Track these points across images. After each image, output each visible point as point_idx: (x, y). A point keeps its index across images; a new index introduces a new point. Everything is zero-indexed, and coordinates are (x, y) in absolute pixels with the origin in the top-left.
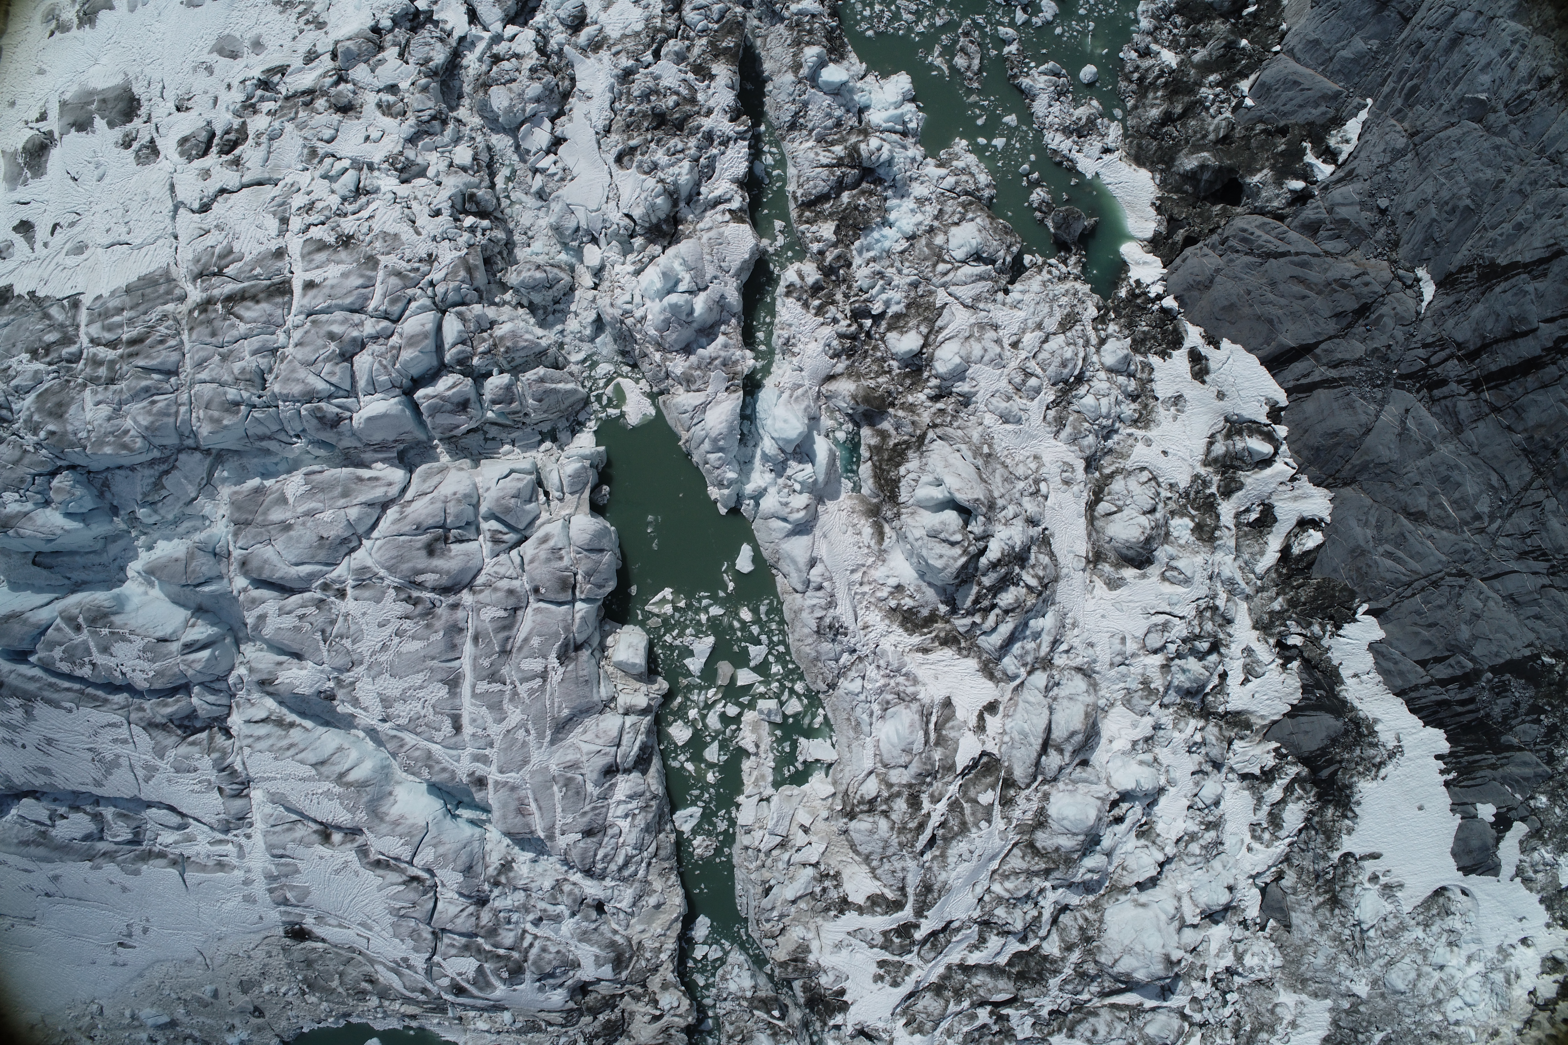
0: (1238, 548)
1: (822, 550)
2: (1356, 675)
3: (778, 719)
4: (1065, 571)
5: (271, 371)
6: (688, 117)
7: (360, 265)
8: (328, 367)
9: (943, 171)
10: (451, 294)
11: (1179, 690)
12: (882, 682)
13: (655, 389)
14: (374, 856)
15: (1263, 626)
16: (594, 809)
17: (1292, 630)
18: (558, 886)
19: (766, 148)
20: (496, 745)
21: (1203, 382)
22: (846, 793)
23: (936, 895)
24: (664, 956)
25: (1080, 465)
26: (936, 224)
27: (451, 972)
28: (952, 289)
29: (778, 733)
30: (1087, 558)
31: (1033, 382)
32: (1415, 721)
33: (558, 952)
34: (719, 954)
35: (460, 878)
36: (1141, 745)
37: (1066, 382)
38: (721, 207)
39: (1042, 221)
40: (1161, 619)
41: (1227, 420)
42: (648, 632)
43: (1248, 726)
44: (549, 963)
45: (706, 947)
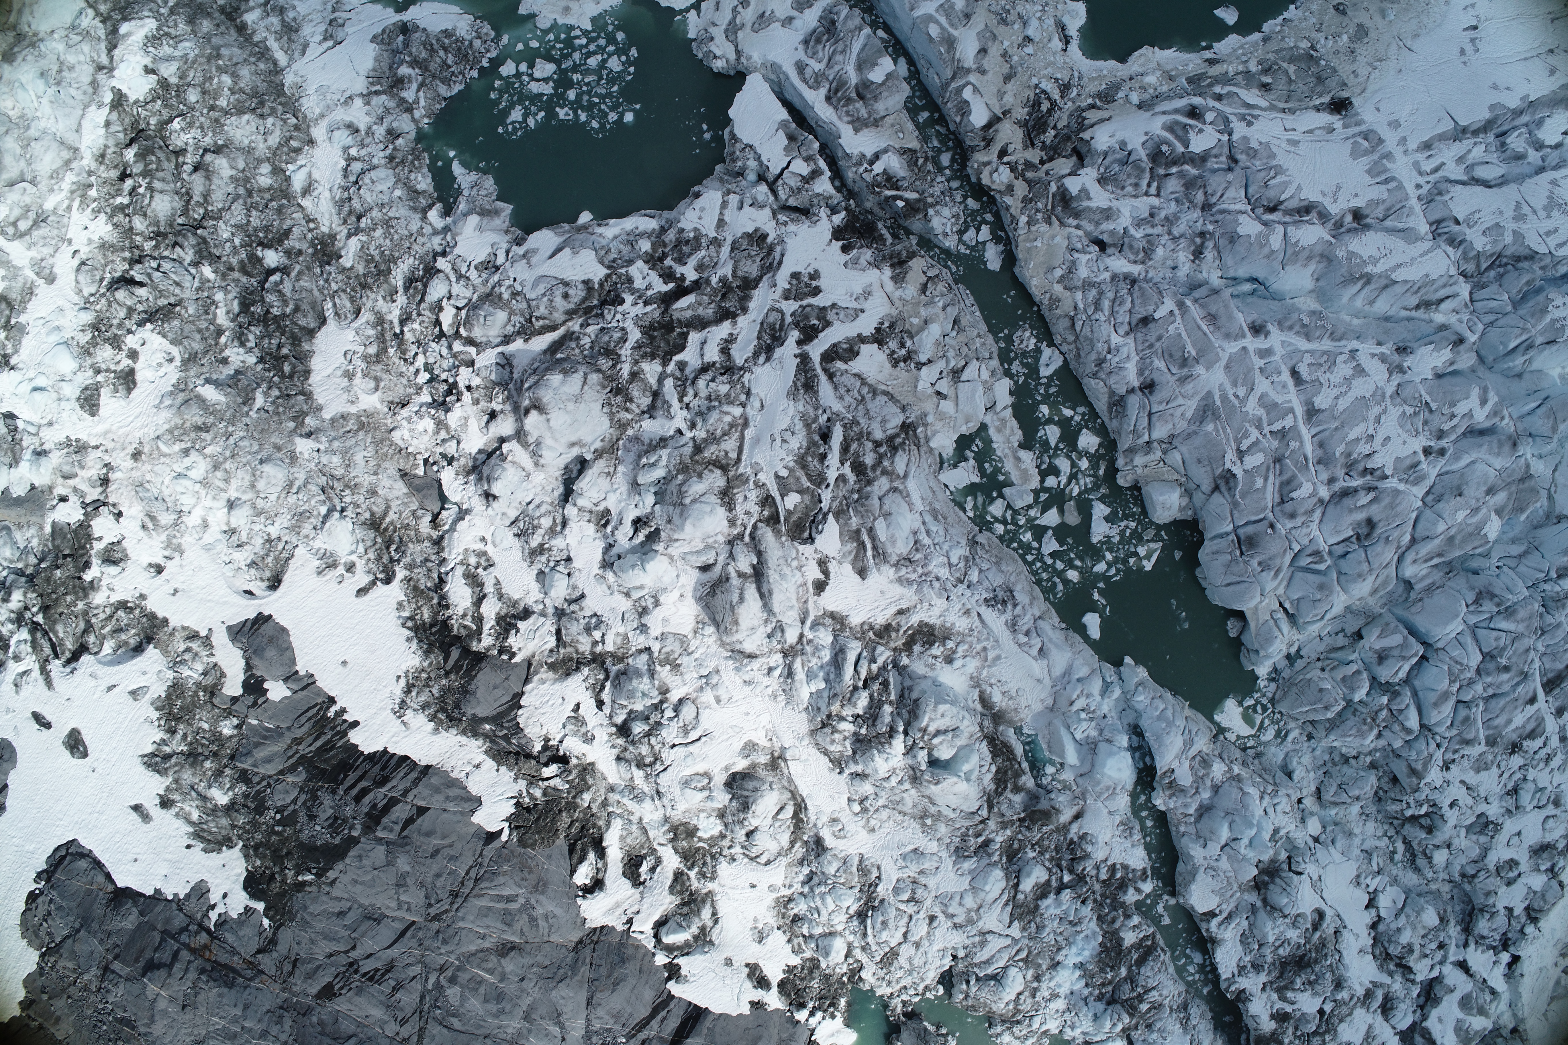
0: (645, 831)
1: (1038, 668)
2: (478, 766)
3: (1007, 491)
4: (806, 741)
5: (1541, 615)
6: (1281, 976)
7: (1500, 735)
8: (1502, 643)
9: (1044, 1028)
10: (1424, 746)
11: (638, 674)
12: (930, 568)
13: (1221, 737)
14: (1314, 215)
15: (587, 769)
16: (1151, 346)
17: (558, 780)
18: (1148, 253)
19: (1197, 976)
20: (1257, 372)
21: (747, 965)
22: (918, 446)
23: (799, 384)
24: (1024, 219)
25: (829, 841)
26: (1035, 984)
27: (1208, 129)
28: (1008, 941)
29: (1001, 478)
30: (786, 760)
31: (905, 896)
32: (398, 749)
33: (1123, 188)
34: (966, 237)
35: (1241, 230)
36: (650, 603)
37: (874, 908)
38: (1224, 915)
39: (938, 1027)
40: (693, 736)
41: (711, 943)
42: (1152, 523)
43: (552, 667)
44: (1129, 176)
45: (980, 239)
